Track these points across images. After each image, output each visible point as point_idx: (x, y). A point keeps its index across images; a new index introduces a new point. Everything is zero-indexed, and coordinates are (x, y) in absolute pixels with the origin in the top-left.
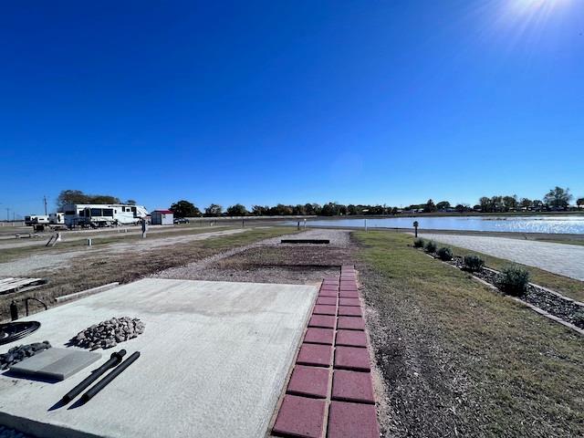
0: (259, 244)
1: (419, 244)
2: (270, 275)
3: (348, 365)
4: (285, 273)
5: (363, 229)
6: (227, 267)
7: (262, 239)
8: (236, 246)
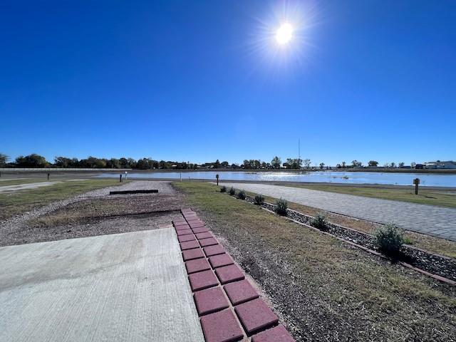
0: (83, 196)
1: (223, 190)
2: (117, 225)
3: (231, 279)
4: (132, 221)
5: (179, 180)
6: (57, 224)
7: (84, 192)
8: (53, 201)
